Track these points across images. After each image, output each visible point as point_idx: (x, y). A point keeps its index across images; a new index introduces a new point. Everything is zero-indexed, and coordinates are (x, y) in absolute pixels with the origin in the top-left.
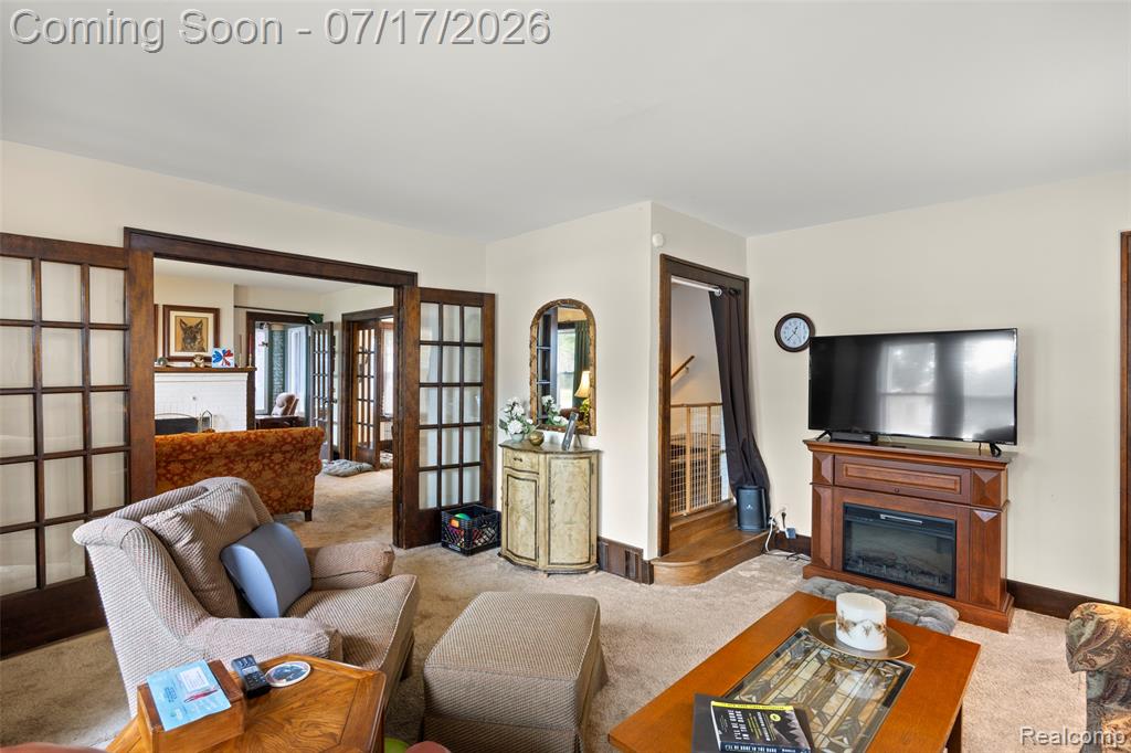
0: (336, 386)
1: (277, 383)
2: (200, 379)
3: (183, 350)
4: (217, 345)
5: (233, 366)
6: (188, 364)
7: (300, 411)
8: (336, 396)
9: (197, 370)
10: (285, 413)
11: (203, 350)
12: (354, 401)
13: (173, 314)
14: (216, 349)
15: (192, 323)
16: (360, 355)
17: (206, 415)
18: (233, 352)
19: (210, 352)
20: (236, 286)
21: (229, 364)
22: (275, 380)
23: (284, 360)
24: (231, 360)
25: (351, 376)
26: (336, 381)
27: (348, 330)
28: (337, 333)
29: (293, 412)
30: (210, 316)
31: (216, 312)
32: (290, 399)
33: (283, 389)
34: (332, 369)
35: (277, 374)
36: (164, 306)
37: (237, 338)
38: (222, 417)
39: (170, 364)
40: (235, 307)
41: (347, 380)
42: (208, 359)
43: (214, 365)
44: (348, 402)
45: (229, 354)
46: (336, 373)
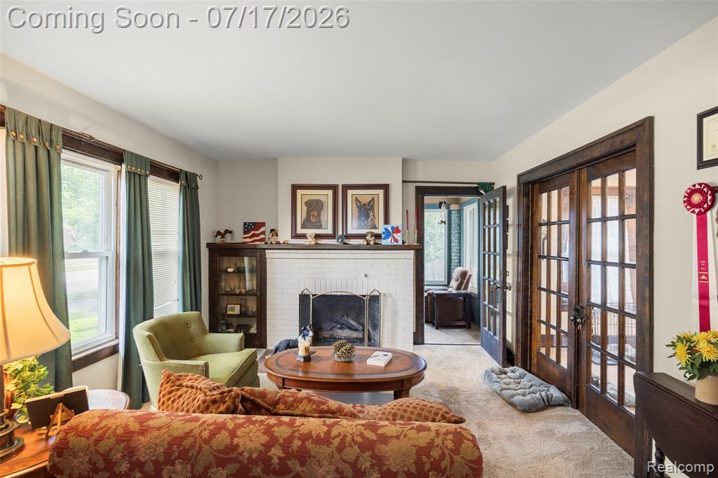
0: (510, 268)
1: (454, 257)
2: (371, 256)
3: (358, 228)
4: (387, 221)
5: (400, 243)
6: (361, 242)
7: (473, 287)
8: (509, 280)
9: (368, 247)
10: (459, 288)
11: (375, 227)
12: (535, 290)
13: (350, 192)
14: (386, 226)
15: (365, 200)
16: (544, 229)
17: (376, 293)
18: (400, 228)
19: (380, 231)
20: (405, 161)
21: (397, 241)
22: (453, 254)
23: (460, 236)
24: (398, 236)
25: (530, 255)
26: (510, 261)
27: (526, 195)
28: (511, 202)
29: (466, 288)
30: (381, 192)
31: (386, 188)
32: (464, 274)
33: (460, 264)
34: (505, 247)
35: (454, 250)
36: (343, 185)
37: (406, 213)
38: (390, 295)
39: (346, 241)
40: (404, 182)
41: (525, 262)
42: (378, 236)
43: (384, 242)
44: (526, 290)
45: (396, 230)
46: (509, 251)
